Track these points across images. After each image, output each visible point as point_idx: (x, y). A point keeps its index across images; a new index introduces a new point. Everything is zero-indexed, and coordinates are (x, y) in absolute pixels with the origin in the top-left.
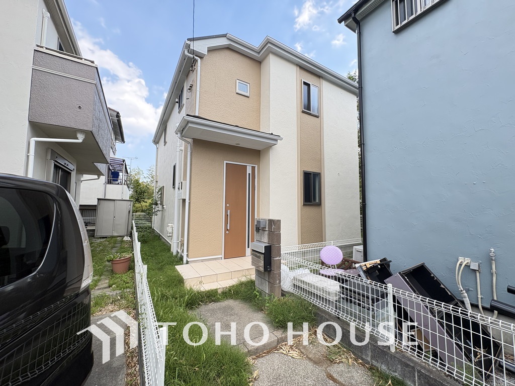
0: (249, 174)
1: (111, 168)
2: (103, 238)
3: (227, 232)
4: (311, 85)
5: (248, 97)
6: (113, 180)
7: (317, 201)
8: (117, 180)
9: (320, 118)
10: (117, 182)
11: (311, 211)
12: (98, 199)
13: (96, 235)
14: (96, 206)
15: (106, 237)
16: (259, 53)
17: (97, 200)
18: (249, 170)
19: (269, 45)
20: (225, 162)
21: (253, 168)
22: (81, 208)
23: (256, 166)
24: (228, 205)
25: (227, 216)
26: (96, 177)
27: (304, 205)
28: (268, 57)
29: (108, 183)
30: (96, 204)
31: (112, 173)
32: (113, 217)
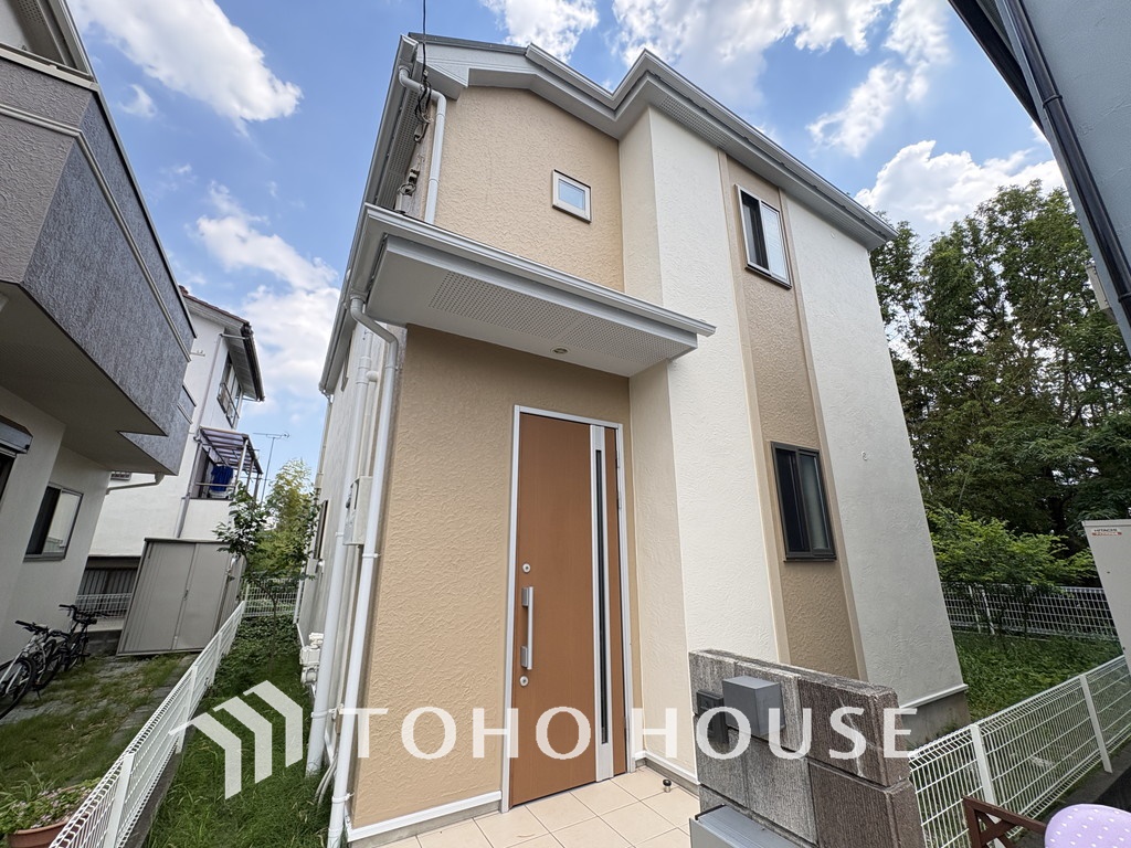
0: (598, 452)
1: (213, 456)
2: (141, 658)
3: (523, 680)
4: (761, 204)
5: (588, 222)
6: (215, 489)
7: (819, 544)
8: (224, 489)
9: (792, 290)
10: (224, 495)
11: (810, 578)
12: (149, 542)
13: (120, 648)
14: (139, 558)
15: (150, 657)
16: (615, 112)
17: (144, 543)
18: (597, 441)
19: (648, 78)
20: (518, 409)
21: (610, 434)
22: (93, 565)
23: (620, 427)
24: (526, 567)
25: (521, 610)
26: (151, 478)
27: (789, 560)
28: (644, 118)
29: (199, 497)
30: (139, 552)
31: (216, 471)
32: (183, 593)
